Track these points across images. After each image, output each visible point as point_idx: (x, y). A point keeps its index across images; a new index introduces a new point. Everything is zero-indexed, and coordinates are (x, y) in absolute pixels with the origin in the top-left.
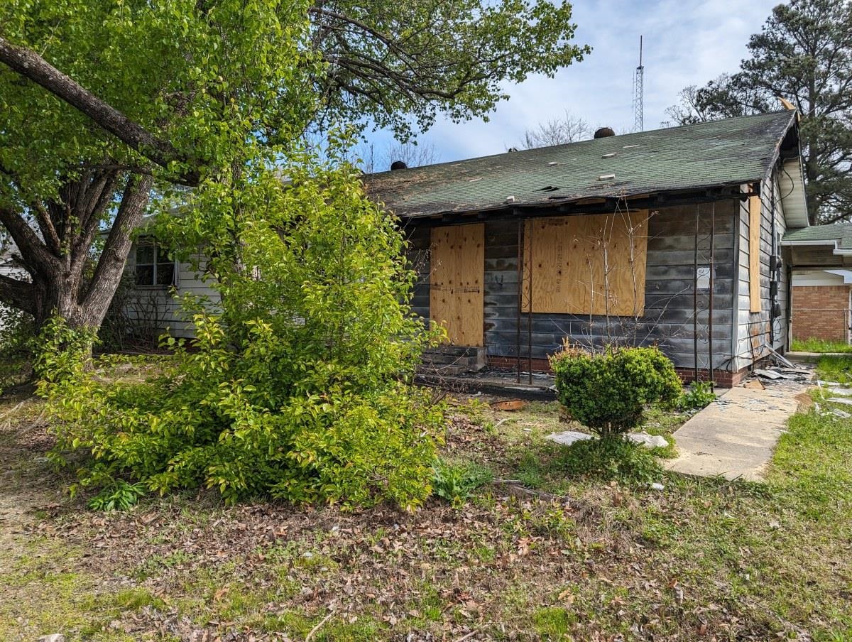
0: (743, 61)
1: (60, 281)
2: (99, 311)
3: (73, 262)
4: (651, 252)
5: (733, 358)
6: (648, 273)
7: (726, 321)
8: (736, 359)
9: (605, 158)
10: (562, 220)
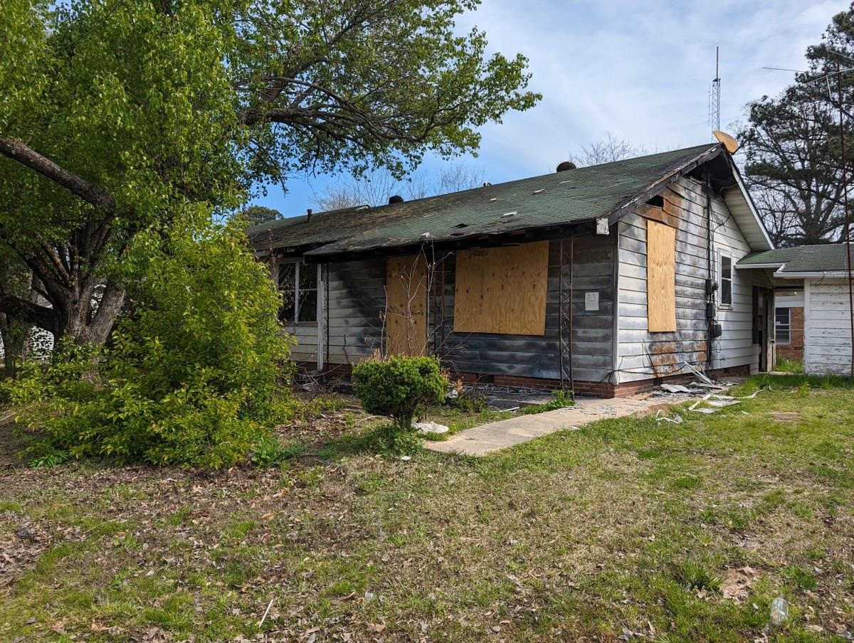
0: (797, 75)
1: (69, 307)
2: (103, 330)
3: (81, 292)
4: (550, 279)
5: (614, 371)
6: (549, 297)
7: (609, 339)
8: (616, 373)
9: (534, 194)
10: (483, 252)
